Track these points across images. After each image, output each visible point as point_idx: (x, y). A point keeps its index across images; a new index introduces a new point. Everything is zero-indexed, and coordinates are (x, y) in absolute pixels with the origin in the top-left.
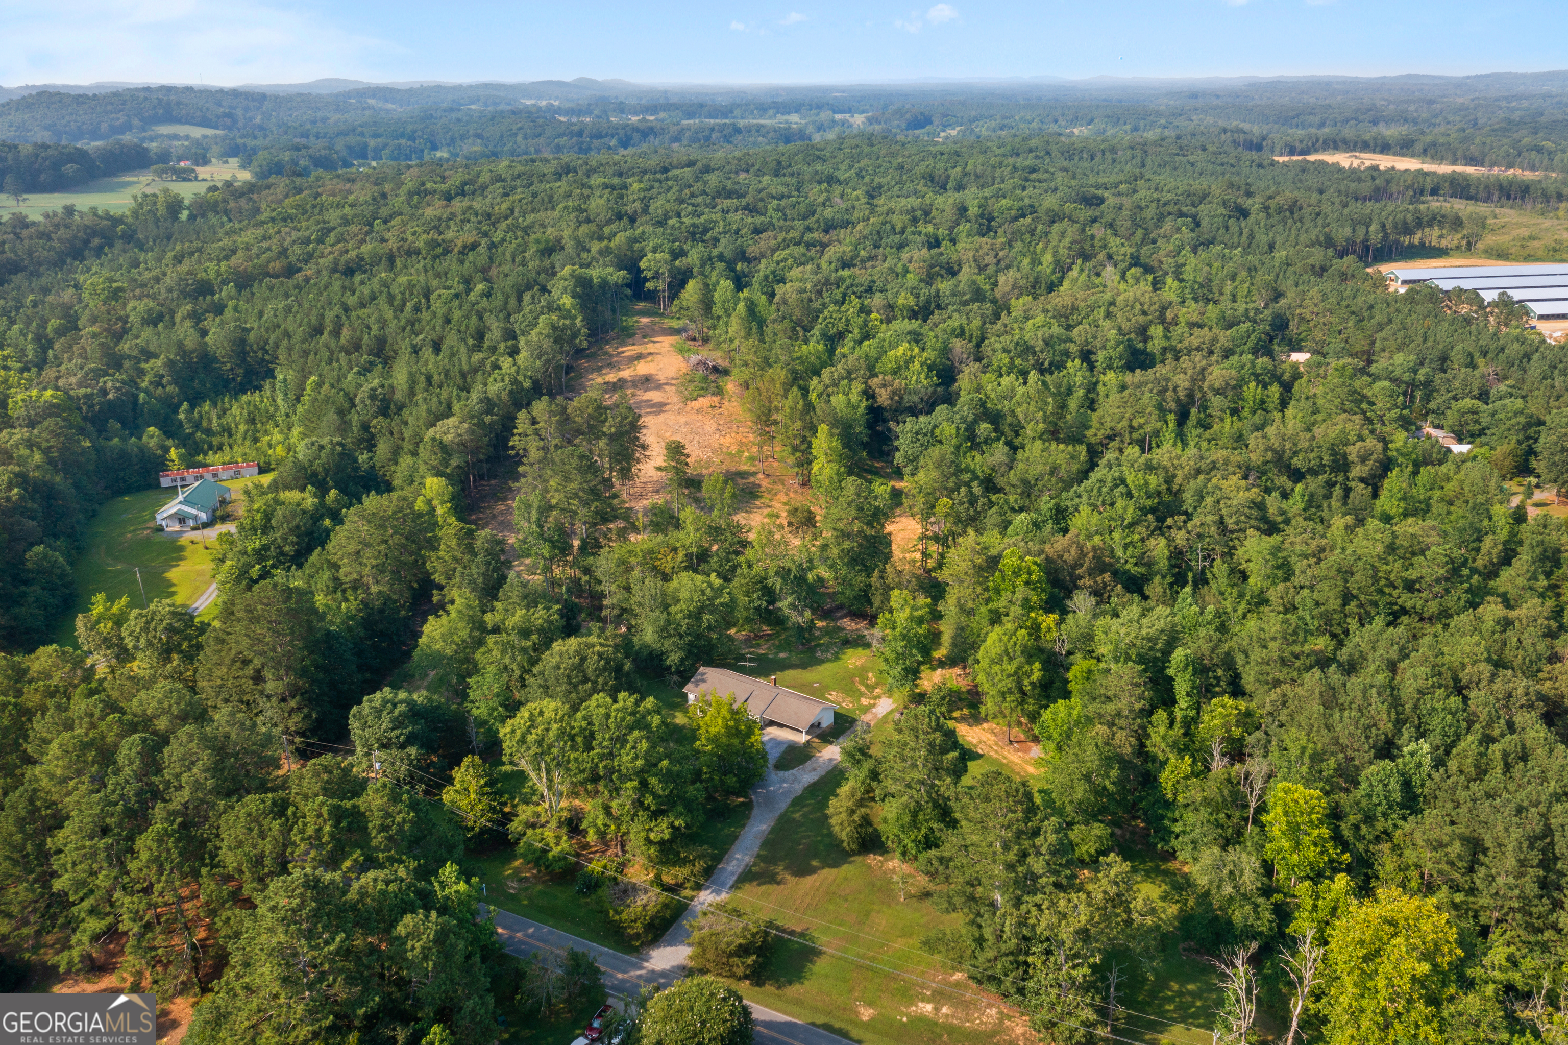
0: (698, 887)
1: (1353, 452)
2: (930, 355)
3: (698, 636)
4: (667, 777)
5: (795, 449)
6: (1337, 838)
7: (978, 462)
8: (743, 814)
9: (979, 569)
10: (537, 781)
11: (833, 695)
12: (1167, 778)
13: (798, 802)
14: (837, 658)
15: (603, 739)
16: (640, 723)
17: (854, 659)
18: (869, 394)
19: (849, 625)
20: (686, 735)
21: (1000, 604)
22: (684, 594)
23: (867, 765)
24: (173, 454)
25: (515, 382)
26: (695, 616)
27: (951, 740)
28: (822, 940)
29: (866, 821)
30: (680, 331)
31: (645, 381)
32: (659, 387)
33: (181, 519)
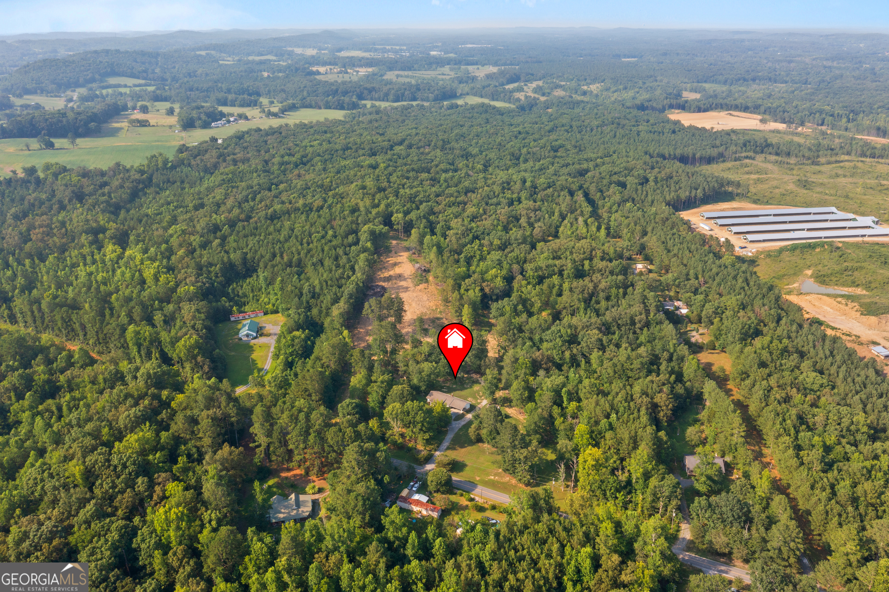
0: (436, 450)
1: (637, 319)
2: (504, 272)
3: (430, 381)
4: (428, 423)
5: (456, 311)
6: (591, 437)
7: (517, 320)
8: (446, 433)
9: (513, 362)
10: (393, 424)
11: (470, 399)
12: (557, 423)
13: (461, 429)
14: (471, 387)
15: (412, 413)
16: (421, 409)
17: (476, 387)
18: (482, 290)
19: (474, 376)
20: (430, 411)
21: (518, 373)
22: (426, 369)
23: (479, 420)
24: (235, 308)
25: (357, 284)
26: (429, 376)
27: (500, 413)
28: (467, 463)
29: (479, 434)
30: (409, 249)
31: (399, 276)
32: (405, 279)
33: (247, 336)
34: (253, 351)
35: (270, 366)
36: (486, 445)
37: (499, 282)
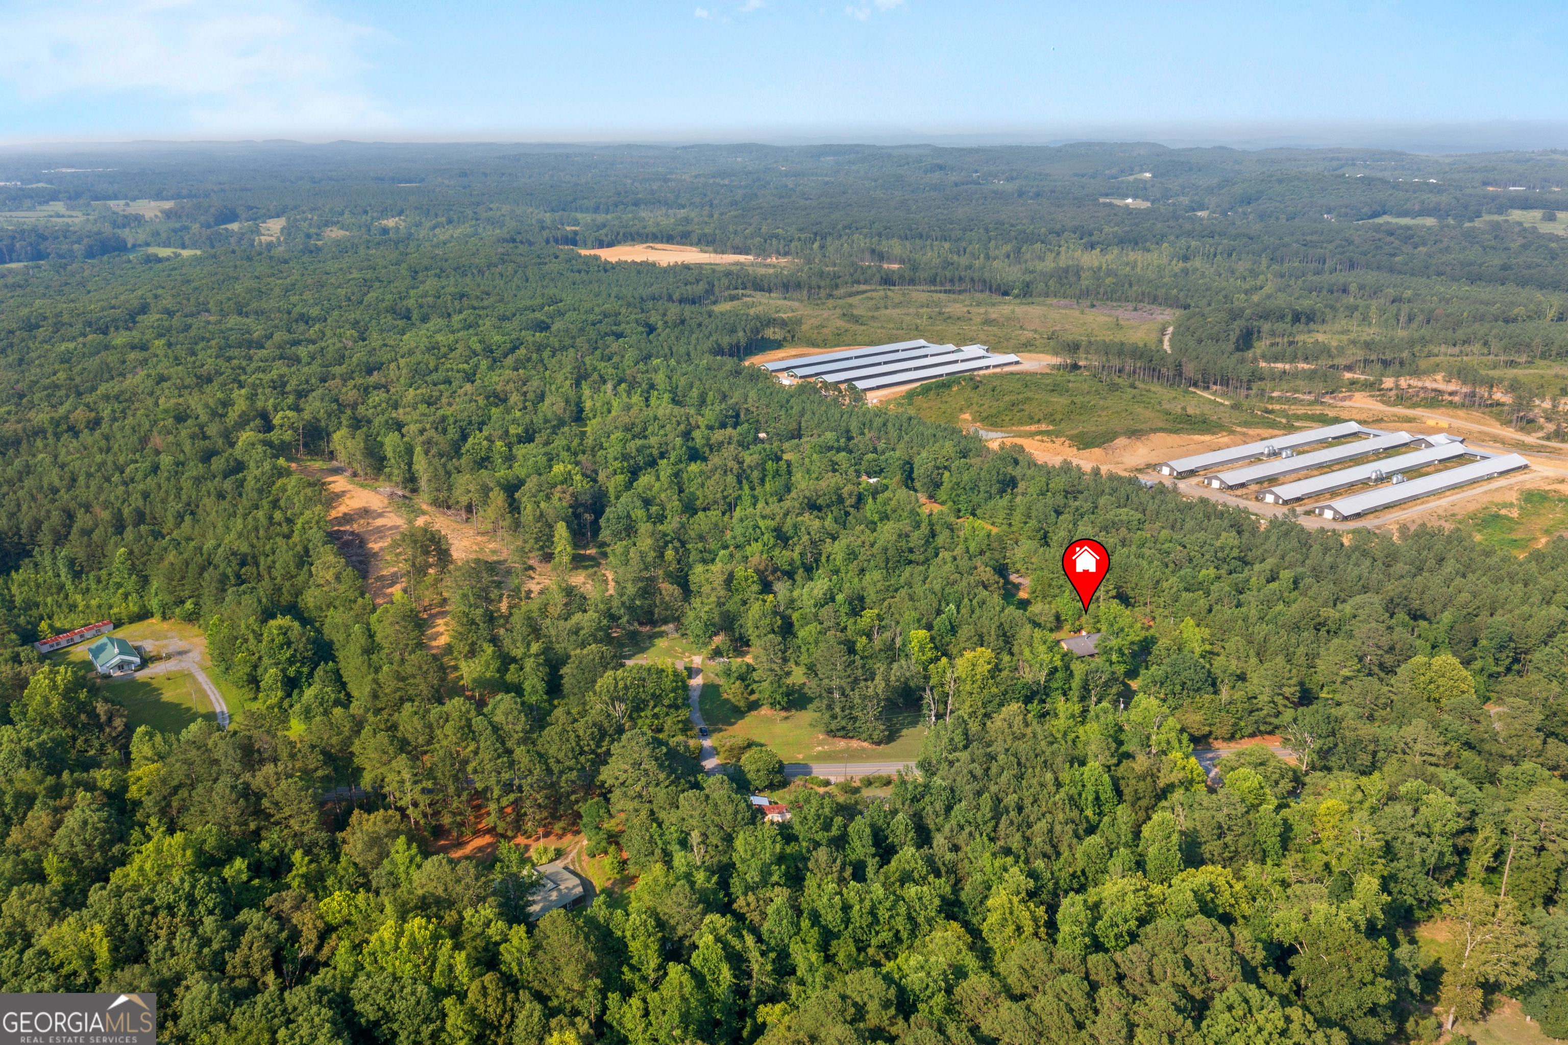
9: (726, 582)
12: (859, 646)
17: (662, 643)
22: (585, 624)
30: (337, 471)
31: (365, 512)
32: (381, 515)
33: (120, 666)
34: (157, 689)
35: (227, 705)
36: (765, 711)
37: (579, 483)
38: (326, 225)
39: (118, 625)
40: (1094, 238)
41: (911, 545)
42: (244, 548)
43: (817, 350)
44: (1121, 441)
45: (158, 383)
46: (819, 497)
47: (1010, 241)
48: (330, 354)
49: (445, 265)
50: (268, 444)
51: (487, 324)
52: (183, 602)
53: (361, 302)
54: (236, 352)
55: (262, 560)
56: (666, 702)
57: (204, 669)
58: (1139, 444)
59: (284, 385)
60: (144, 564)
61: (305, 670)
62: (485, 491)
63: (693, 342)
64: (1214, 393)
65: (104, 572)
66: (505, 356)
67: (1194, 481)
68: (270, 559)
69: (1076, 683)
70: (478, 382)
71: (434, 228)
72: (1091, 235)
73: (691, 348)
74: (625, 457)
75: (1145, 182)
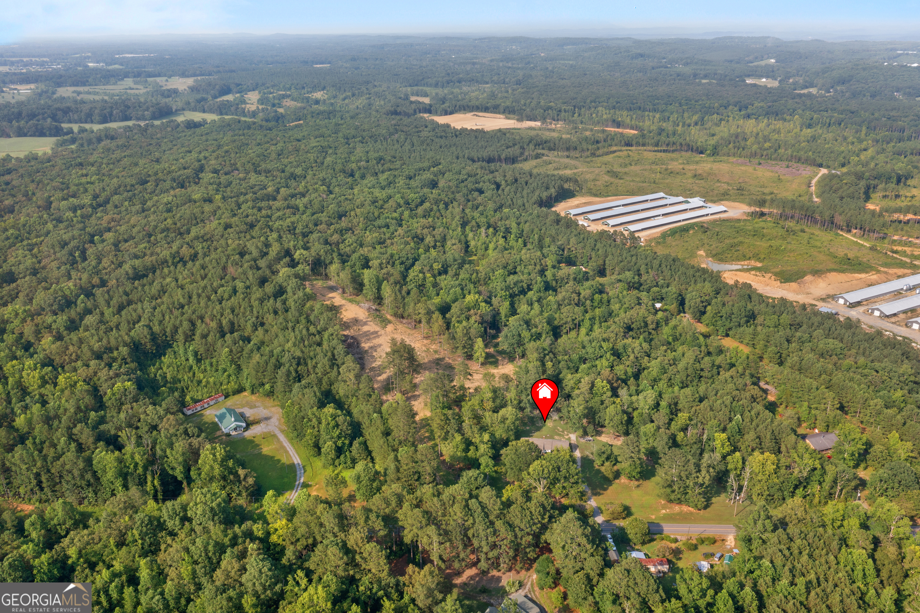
24: (188, 399)
30: (332, 289)
31: (356, 321)
32: (365, 324)
33: (235, 429)
34: (258, 445)
35: (300, 458)
36: (623, 480)
37: (484, 308)
38: (283, 98)
39: (227, 396)
40: (749, 111)
41: (702, 366)
42: (298, 353)
43: (597, 199)
44: (808, 278)
45: (225, 229)
46: (633, 323)
47: (696, 113)
48: (316, 206)
49: (365, 134)
50: (297, 276)
51: (401, 182)
52: (263, 384)
53: (323, 163)
54: (263, 204)
55: (309, 362)
56: (572, 480)
57: (282, 431)
58: (820, 280)
59: (295, 229)
60: (239, 358)
61: (347, 442)
62: (429, 313)
63: (525, 196)
64: (855, 235)
65: (214, 360)
66: (417, 207)
67: (861, 309)
68: (314, 361)
69: (829, 478)
70: (405, 226)
71: (344, 99)
72: (747, 108)
73: (525, 201)
74: (508, 288)
75: (772, 66)
